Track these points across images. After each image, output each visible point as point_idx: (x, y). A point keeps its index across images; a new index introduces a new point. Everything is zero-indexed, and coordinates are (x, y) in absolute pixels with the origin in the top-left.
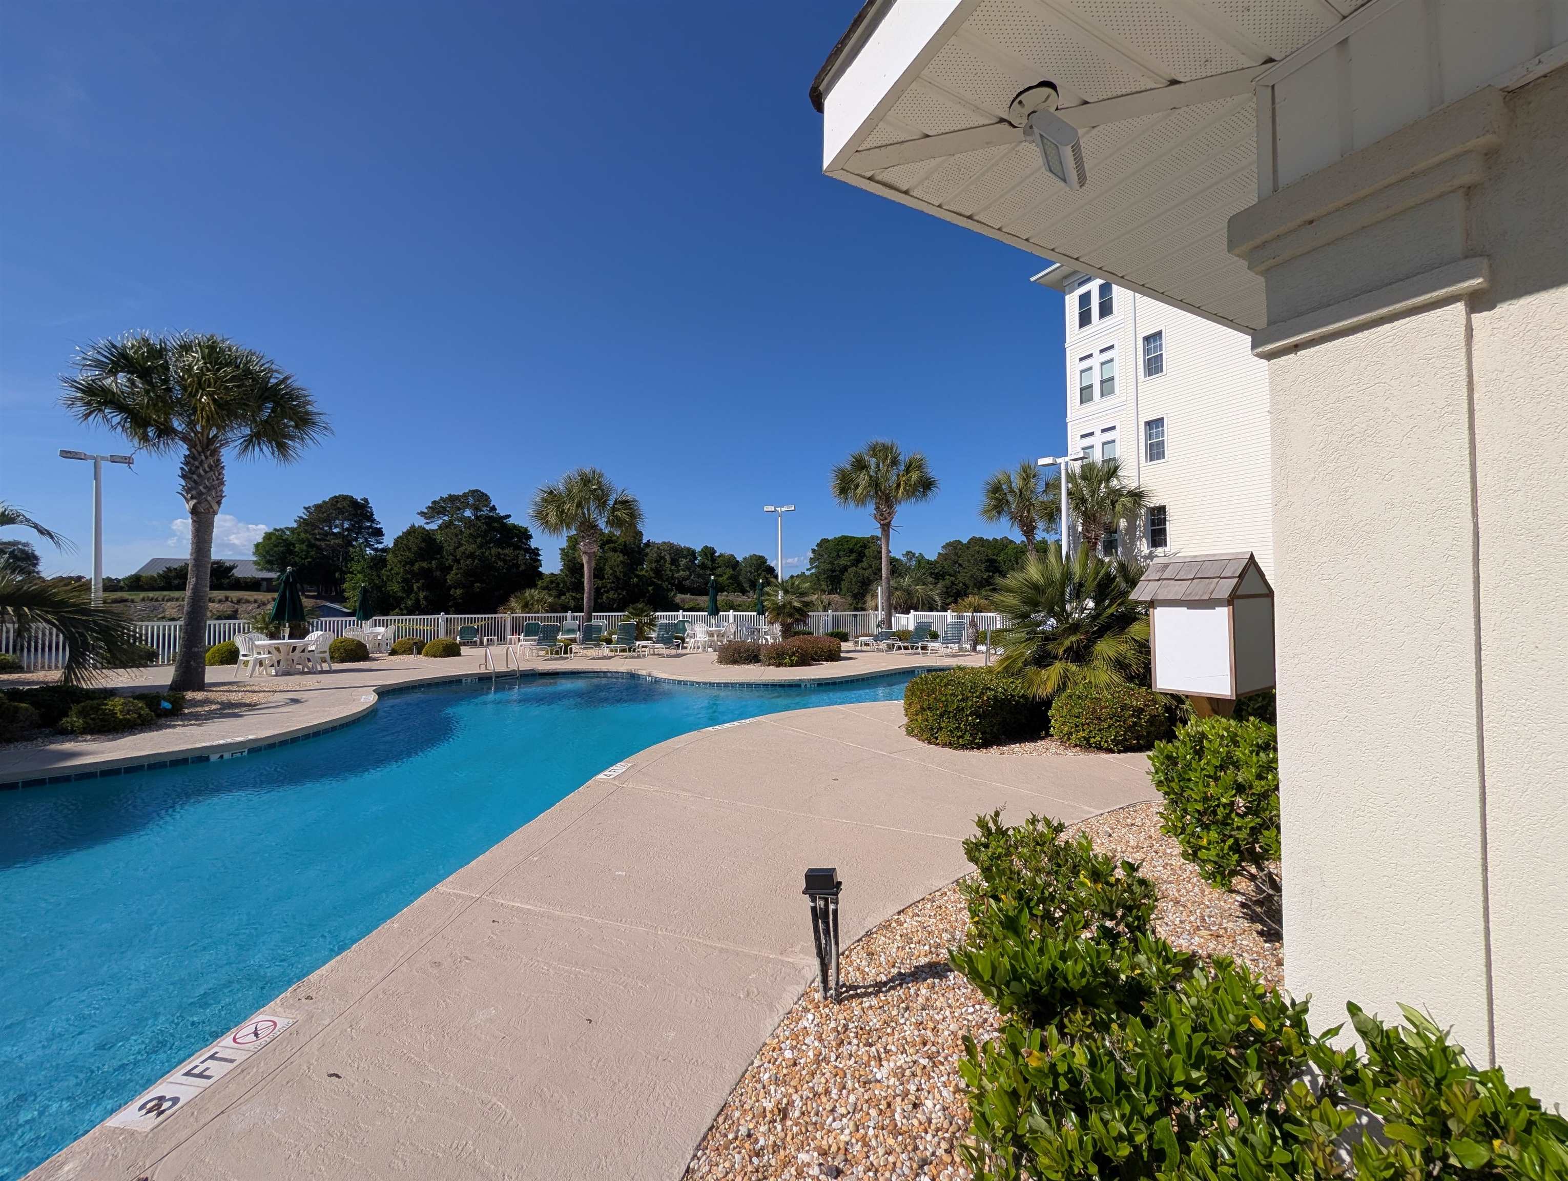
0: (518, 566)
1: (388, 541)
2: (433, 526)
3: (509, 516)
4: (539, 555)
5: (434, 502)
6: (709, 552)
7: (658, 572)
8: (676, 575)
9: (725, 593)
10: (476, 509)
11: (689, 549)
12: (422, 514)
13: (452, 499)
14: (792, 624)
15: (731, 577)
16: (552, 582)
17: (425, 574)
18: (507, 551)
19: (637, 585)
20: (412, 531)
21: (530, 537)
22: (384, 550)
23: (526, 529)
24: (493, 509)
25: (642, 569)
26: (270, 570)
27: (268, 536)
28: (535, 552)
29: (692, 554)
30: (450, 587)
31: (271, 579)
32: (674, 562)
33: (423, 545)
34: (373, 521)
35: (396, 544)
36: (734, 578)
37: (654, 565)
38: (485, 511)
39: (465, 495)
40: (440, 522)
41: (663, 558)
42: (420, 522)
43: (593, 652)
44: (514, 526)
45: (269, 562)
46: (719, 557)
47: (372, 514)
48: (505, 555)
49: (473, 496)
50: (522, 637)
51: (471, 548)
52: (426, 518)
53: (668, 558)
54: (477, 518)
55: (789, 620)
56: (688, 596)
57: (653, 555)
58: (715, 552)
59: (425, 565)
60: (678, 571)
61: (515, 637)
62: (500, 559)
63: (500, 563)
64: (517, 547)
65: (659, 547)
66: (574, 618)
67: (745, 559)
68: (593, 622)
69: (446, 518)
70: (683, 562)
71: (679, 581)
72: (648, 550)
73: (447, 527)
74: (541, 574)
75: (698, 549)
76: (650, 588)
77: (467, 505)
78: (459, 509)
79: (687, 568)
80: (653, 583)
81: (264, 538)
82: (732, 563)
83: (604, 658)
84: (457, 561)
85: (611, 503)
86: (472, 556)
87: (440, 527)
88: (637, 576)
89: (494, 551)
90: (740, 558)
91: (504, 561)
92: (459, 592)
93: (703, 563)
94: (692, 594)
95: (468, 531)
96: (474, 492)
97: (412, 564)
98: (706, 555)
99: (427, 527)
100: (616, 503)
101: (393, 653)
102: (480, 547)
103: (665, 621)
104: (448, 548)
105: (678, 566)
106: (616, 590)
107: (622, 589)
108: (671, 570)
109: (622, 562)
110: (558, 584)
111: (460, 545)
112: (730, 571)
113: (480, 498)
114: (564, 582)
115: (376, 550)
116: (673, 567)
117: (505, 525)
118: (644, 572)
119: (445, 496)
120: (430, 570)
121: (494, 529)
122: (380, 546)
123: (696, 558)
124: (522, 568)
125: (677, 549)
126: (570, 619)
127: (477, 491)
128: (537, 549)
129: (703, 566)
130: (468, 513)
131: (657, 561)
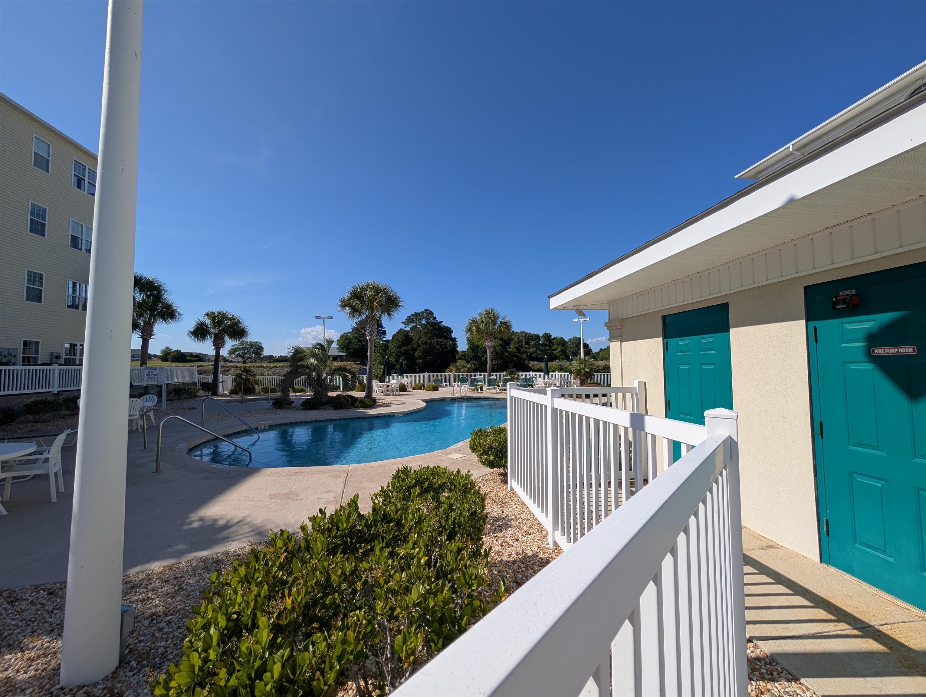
0: (446, 347)
1: (389, 337)
2: (408, 329)
3: (442, 322)
4: (456, 341)
5: (409, 317)
6: (547, 337)
7: (518, 349)
8: (528, 350)
9: (558, 360)
10: (428, 319)
11: (536, 335)
12: (403, 323)
13: (417, 314)
14: (585, 379)
15: (561, 351)
16: (463, 355)
17: (406, 352)
18: (441, 340)
19: (507, 357)
20: (400, 332)
21: (452, 332)
22: (387, 341)
23: (450, 328)
24: (435, 318)
25: (510, 348)
26: (342, 352)
27: (342, 336)
28: (454, 340)
29: (538, 337)
30: (416, 359)
31: (342, 356)
32: (527, 343)
33: (404, 338)
34: (382, 327)
35: (393, 338)
36: (563, 352)
37: (516, 345)
38: (431, 320)
39: (422, 312)
40: (411, 326)
41: (521, 341)
42: (403, 327)
43: (493, 390)
44: (445, 327)
45: (342, 348)
46: (553, 338)
47: (382, 324)
48: (441, 342)
49: (426, 313)
50: (459, 384)
51: (424, 339)
52: (405, 325)
53: (524, 341)
54: (428, 323)
55: (583, 378)
56: (536, 362)
57: (516, 339)
58: (551, 336)
59: (406, 348)
60: (530, 348)
61: (456, 384)
62: (438, 344)
63: (438, 346)
64: (446, 338)
65: (519, 335)
66: (481, 375)
67: (570, 340)
68: (492, 377)
69: (414, 324)
70: (532, 343)
71: (530, 354)
72: (513, 336)
73: (414, 329)
74: (457, 351)
75: (541, 335)
76: (515, 359)
77: (423, 317)
78: (420, 319)
79: (535, 346)
80: (516, 356)
81: (340, 337)
82: (562, 342)
83: (497, 393)
84: (419, 346)
85: (499, 322)
86: (426, 343)
87: (411, 329)
88: (507, 352)
89: (435, 340)
90: (567, 339)
91: (440, 345)
92: (420, 361)
93: (544, 343)
94: (538, 361)
95: (424, 331)
96: (426, 311)
97: (400, 348)
98: (545, 338)
99: (406, 329)
100: (501, 323)
101: (414, 389)
102: (430, 338)
103: (524, 377)
104: (415, 339)
105: (529, 345)
106: (496, 360)
107: (500, 359)
108: (526, 348)
109: (500, 344)
110: (466, 357)
111: (420, 338)
112: (561, 348)
113: (429, 313)
114: (469, 356)
115: (383, 341)
116: (527, 346)
117: (440, 326)
118: (511, 349)
119: (413, 313)
120: (408, 350)
121: (435, 329)
122: (385, 339)
123: (540, 340)
124: (449, 348)
125: (529, 336)
126: (479, 376)
127: (428, 310)
128: (455, 338)
129: (544, 345)
130: (424, 322)
131: (518, 343)
